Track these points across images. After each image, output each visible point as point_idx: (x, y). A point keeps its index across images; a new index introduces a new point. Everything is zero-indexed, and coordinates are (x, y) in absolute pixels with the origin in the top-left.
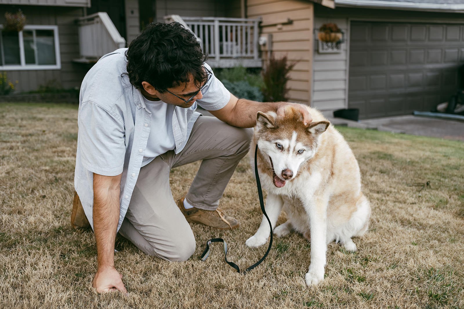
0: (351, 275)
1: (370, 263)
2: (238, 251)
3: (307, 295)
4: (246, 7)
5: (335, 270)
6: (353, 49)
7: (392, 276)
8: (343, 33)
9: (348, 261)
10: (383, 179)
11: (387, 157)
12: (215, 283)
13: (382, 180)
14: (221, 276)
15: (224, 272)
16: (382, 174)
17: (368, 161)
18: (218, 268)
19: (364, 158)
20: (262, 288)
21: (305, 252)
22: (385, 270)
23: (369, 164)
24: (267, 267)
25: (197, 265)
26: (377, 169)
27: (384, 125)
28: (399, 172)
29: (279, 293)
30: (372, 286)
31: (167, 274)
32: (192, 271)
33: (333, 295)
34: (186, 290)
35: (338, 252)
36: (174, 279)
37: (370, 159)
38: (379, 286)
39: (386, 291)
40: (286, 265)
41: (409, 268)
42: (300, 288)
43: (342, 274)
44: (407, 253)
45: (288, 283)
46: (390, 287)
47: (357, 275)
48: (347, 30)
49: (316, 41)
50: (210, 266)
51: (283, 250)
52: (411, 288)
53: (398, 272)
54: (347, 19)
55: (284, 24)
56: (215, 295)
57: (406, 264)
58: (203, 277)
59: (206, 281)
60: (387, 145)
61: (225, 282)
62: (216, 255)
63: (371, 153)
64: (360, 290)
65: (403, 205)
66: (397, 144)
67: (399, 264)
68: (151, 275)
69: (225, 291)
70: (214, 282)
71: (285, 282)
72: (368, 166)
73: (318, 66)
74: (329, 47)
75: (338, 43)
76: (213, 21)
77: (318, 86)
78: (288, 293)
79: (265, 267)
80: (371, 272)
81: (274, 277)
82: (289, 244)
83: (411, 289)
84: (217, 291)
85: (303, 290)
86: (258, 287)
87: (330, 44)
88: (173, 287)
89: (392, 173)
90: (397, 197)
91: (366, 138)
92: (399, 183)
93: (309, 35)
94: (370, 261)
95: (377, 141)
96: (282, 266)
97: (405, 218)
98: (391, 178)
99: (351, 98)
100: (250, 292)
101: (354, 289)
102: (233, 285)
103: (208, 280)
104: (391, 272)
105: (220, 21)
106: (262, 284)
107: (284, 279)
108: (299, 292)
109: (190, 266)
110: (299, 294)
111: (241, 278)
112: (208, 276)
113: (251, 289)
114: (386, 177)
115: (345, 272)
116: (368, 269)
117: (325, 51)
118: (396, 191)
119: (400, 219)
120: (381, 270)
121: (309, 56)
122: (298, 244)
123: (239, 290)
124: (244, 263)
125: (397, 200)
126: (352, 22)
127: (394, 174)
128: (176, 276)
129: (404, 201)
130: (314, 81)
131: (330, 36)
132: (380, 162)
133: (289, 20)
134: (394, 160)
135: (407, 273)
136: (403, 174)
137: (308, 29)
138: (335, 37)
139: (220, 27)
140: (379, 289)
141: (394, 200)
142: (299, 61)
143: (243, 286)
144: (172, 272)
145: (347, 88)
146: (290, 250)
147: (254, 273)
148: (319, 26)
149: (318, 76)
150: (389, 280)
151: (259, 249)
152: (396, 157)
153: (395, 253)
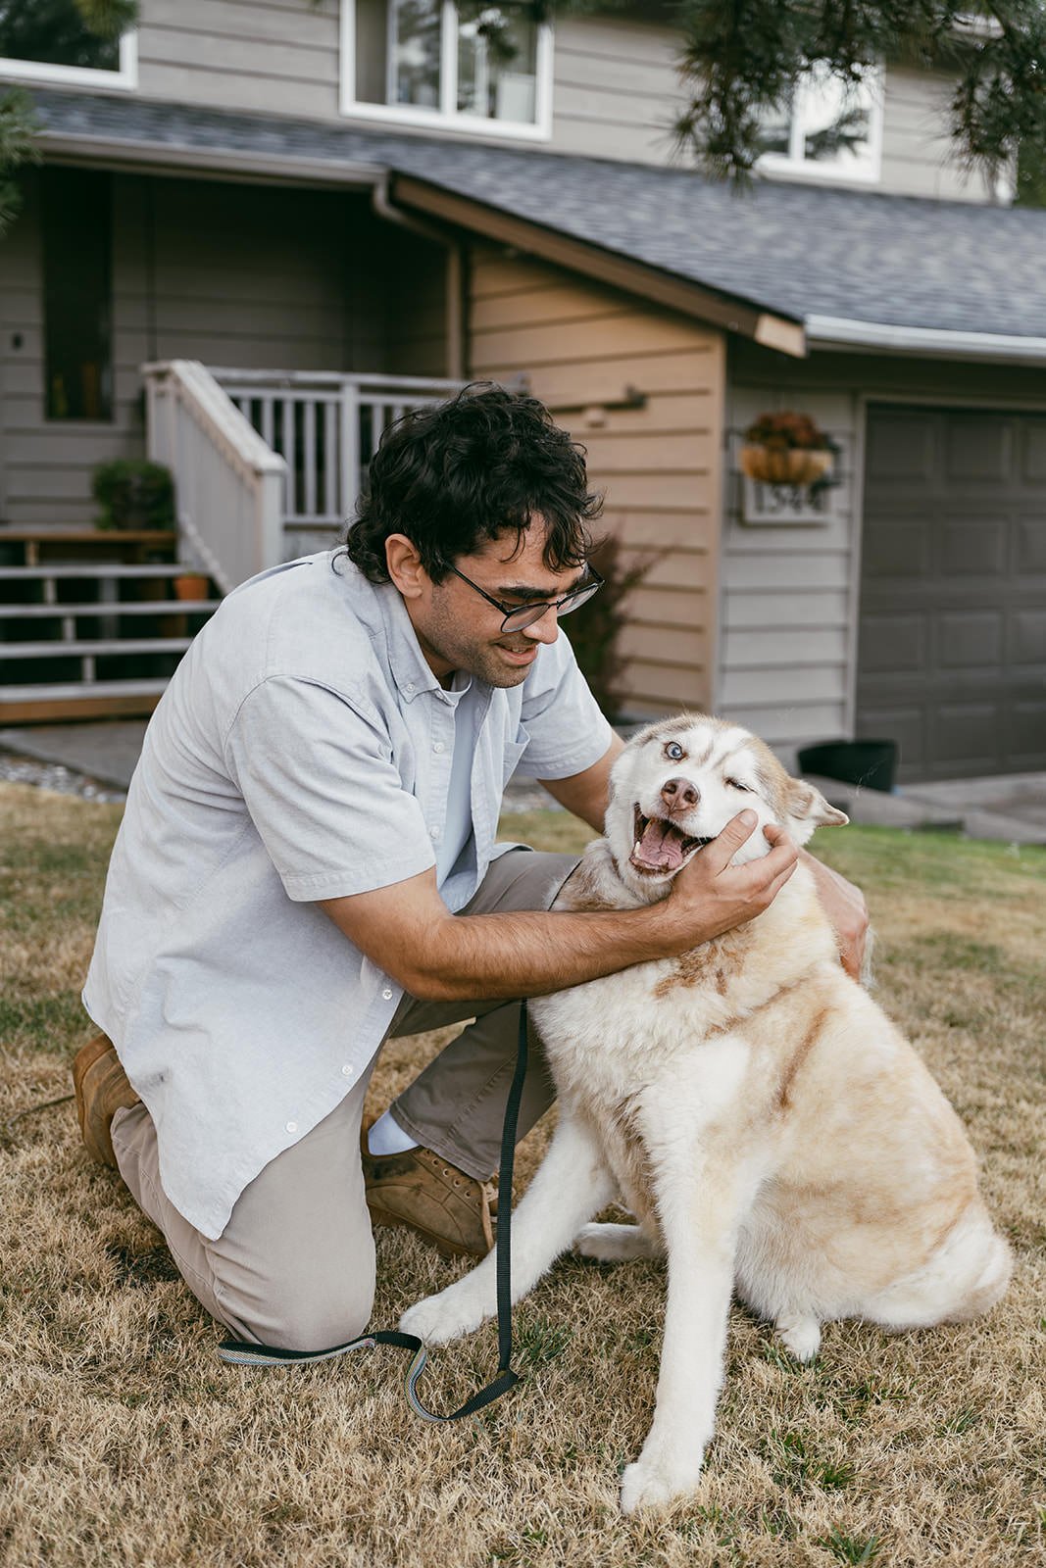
0: (800, 1460)
1: (874, 1407)
2: (368, 1362)
3: (622, 1545)
4: (467, 334)
5: (736, 1440)
6: (874, 514)
7: (953, 1464)
8: (835, 451)
9: (790, 1401)
10: (954, 1052)
11: (978, 956)
12: (267, 1499)
13: (950, 1057)
14: (292, 1468)
15: (306, 1453)
16: (954, 1030)
17: (901, 975)
18: (284, 1436)
19: (890, 961)
20: (451, 1518)
21: (628, 1365)
22: (929, 1439)
23: (906, 987)
24: (475, 1427)
25: (202, 1421)
26: (935, 1009)
27: (992, 808)
28: (1020, 1023)
29: (514, 1538)
30: (875, 1506)
31: (78, 1462)
32: (181, 1447)
33: (721, 1544)
34: (149, 1530)
35: (757, 1364)
36: (105, 1482)
37: (911, 967)
38: (902, 1505)
39: (927, 1526)
40: (549, 1420)
41: (1021, 1428)
42: (594, 1516)
43: (767, 1454)
44: (1019, 1367)
45: (553, 1497)
46: (942, 1510)
47: (822, 1460)
48: (852, 437)
49: (734, 480)
50: (251, 1425)
51: (543, 1354)
52: (1024, 1514)
53: (981, 1447)
54: (854, 394)
55: (612, 407)
56: (262, 1552)
57: (1013, 1410)
58: (221, 1472)
59: (233, 1492)
60: (985, 906)
61: (306, 1496)
62: (278, 1378)
63: (918, 940)
64: (828, 1525)
65: (1021, 1164)
66: (1022, 901)
67: (987, 1411)
68: (17, 1466)
69: (302, 1530)
70: (263, 1494)
71: (540, 1492)
72: (904, 996)
73: (740, 575)
74: (782, 501)
75: (820, 487)
76: (335, 387)
77: (738, 652)
78: (551, 1538)
79: (470, 1429)
80: (877, 1448)
81: (500, 1472)
82: (569, 1331)
83: (1022, 1519)
84: (272, 1530)
85: (610, 1523)
86: (433, 1515)
87: (786, 491)
88: (101, 1517)
89: (991, 1028)
90: (1003, 1131)
91: (910, 872)
92: (1013, 1069)
93: (708, 454)
94: (878, 1402)
95: (946, 888)
96: (536, 1424)
97: (1024, 1215)
98: (986, 1050)
99: (867, 697)
100: (400, 1535)
101: (804, 1519)
102: (336, 1505)
103: (241, 1488)
104: (951, 1446)
105: (364, 389)
106: (450, 1498)
107: (538, 1477)
108: (593, 1532)
109: (175, 1429)
110: (591, 1540)
111: (369, 1479)
112: (242, 1470)
113: (404, 1521)
114: (968, 1043)
115: (779, 1451)
116: (865, 1433)
117: (767, 517)
118: (1001, 1101)
119: (1006, 1219)
120: (914, 1436)
121: (706, 533)
122: (606, 1329)
123: (357, 1527)
124: (387, 1412)
125: (1001, 1143)
126: (871, 406)
127: (1000, 1032)
128: (117, 1469)
129: (1026, 1144)
130: (726, 630)
131: (786, 463)
132: (950, 979)
133: (630, 391)
134: (1003, 971)
135: (1012, 1448)
136: (1034, 1031)
137: (703, 432)
138: (807, 466)
139: (365, 411)
140: (899, 1518)
141: (992, 1139)
142: (666, 552)
143: (377, 1512)
144: (102, 1453)
145: (852, 658)
146: (570, 1355)
147: (423, 1456)
148: (746, 420)
149: (739, 613)
150: (941, 1479)
151: (450, 1353)
152: (1012, 957)
153: (974, 1364)
